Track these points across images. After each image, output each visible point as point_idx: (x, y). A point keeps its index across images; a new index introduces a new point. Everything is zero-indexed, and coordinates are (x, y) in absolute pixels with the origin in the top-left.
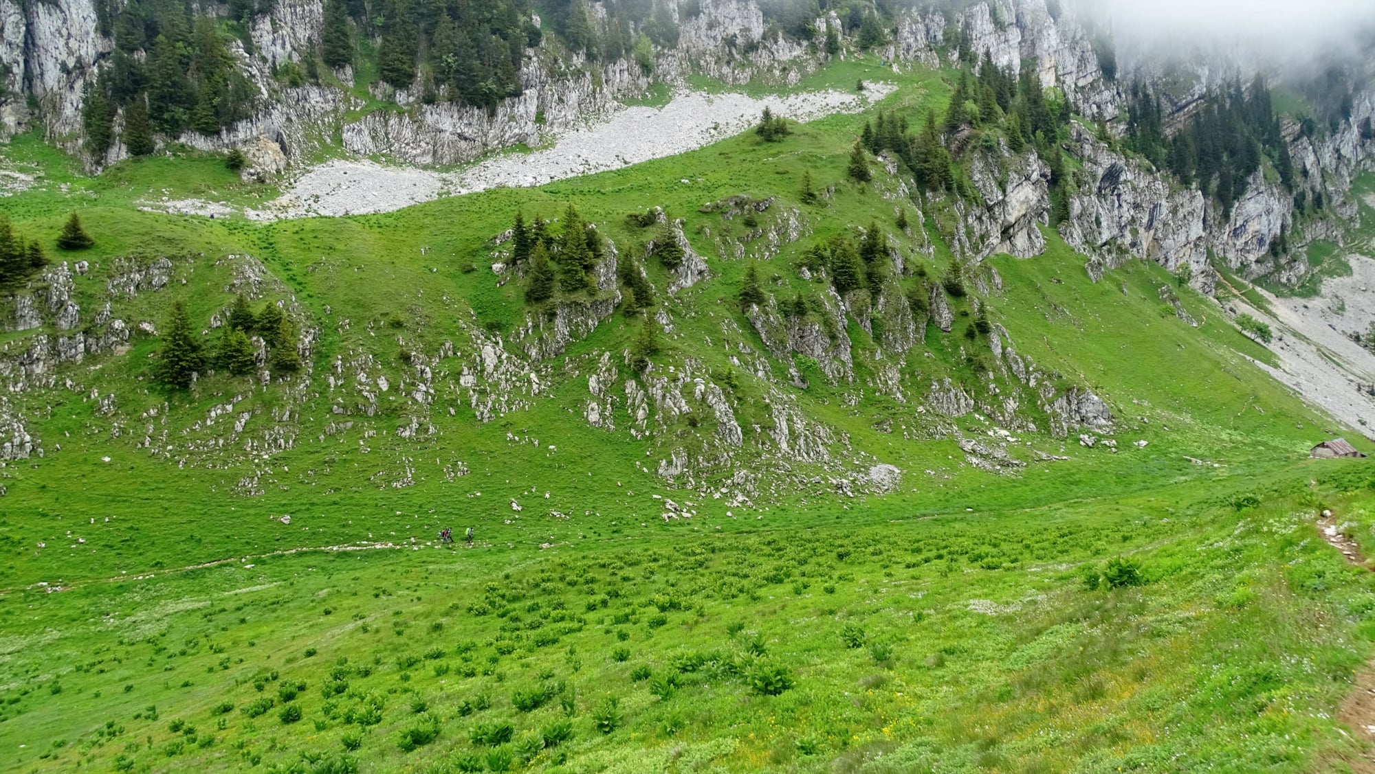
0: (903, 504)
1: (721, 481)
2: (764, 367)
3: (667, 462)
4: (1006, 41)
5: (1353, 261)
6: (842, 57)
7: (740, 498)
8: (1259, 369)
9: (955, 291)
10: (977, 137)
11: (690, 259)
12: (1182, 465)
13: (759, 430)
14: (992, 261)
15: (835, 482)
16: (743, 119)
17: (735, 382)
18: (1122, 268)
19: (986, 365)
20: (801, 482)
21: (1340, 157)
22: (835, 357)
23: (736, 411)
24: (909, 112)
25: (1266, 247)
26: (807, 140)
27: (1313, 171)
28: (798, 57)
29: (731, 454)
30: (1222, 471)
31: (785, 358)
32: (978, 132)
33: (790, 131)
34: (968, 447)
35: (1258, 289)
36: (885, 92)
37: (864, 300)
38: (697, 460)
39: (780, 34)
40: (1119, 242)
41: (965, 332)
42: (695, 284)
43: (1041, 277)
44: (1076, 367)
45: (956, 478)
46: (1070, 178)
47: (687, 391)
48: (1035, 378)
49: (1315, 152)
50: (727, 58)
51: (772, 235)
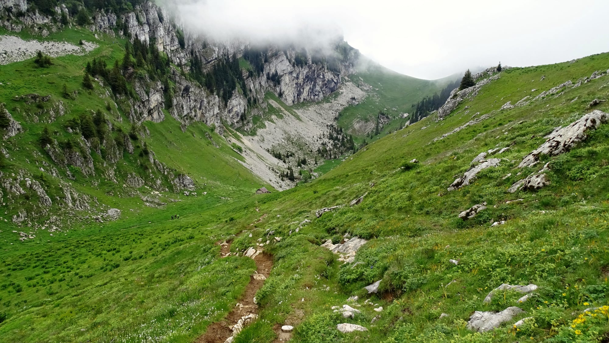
0: (124, 223)
1: (44, 221)
2: (56, 171)
3: (17, 216)
4: (143, 30)
5: (266, 123)
6: (70, 27)
7: (55, 228)
8: (239, 163)
9: (134, 138)
10: (136, 73)
11: (13, 123)
12: (218, 200)
13: (59, 199)
14: (145, 124)
15: (95, 217)
16: (21, 50)
17: (44, 179)
18: (191, 125)
19: (148, 167)
20: (80, 219)
21: (261, 86)
22: (86, 166)
23: (47, 192)
24: (106, 58)
25: (239, 117)
26: (61, 68)
27: (253, 90)
28: (47, 23)
29: (47, 210)
30: (231, 200)
31: (64, 167)
32: (136, 71)
33: (52, 63)
34: (145, 199)
35: (238, 133)
36: (93, 47)
37: (97, 142)
38: (32, 214)
39: (37, 11)
40: (190, 115)
41: (139, 154)
42: (16, 135)
43: (164, 131)
44: (180, 166)
45: (142, 211)
46: (171, 90)
47: (23, 184)
48: (167, 171)
49: (253, 83)
50: (7, 18)
51: (52, 113)
